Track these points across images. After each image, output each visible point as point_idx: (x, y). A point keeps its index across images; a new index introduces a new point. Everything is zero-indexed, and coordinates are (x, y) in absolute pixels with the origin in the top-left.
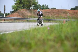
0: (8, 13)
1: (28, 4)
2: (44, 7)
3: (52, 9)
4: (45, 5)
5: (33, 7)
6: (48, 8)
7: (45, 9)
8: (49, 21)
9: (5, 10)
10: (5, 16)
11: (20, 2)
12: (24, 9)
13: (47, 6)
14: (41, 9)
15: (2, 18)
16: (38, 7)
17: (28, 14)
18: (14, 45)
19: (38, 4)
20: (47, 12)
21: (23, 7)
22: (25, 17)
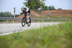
0: (17, 15)
1: (36, 5)
2: (51, 8)
3: (58, 9)
4: (51, 6)
5: (40, 8)
6: (54, 9)
7: (52, 10)
8: (55, 21)
9: (15, 12)
10: (15, 17)
11: (29, 4)
12: (32, 11)
13: (54, 7)
14: (48, 10)
15: (12, 19)
16: (45, 9)
17: (36, 15)
18: (28, 41)
19: (45, 6)
20: (53, 13)
21: (32, 9)
22: (34, 18)
